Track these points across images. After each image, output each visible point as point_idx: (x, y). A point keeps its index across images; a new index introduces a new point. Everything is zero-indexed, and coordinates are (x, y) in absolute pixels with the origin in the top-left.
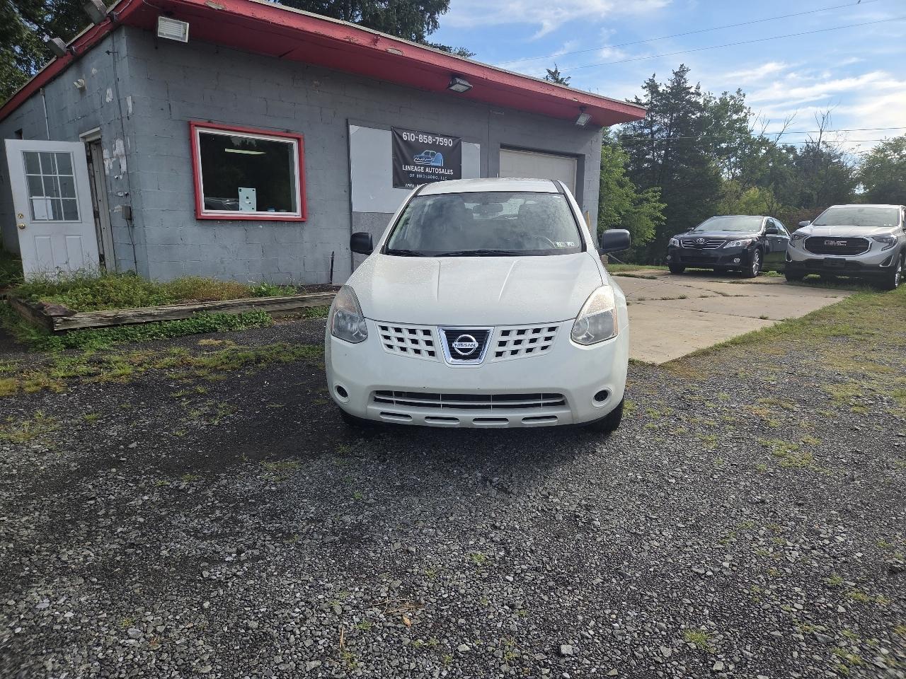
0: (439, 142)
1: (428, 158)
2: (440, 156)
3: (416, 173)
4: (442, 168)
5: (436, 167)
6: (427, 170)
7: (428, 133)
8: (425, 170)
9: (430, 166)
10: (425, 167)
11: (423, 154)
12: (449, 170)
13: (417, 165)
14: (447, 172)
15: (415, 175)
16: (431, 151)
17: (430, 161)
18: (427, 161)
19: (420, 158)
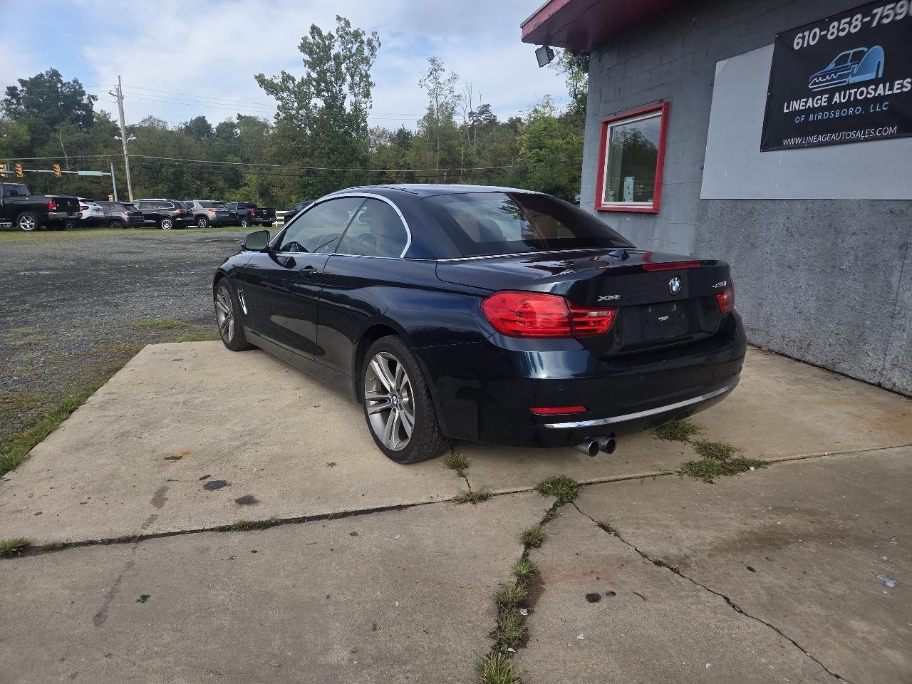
0: (881, 18)
1: (847, 68)
2: (877, 54)
3: (808, 113)
4: (876, 82)
6: (836, 99)
7: (851, 13)
8: (830, 99)
9: (846, 87)
10: (831, 93)
11: (832, 66)
12: (897, 82)
13: (814, 95)
14: (891, 88)
15: (807, 118)
16: (852, 51)
17: (846, 76)
18: (840, 77)
19: (824, 77)
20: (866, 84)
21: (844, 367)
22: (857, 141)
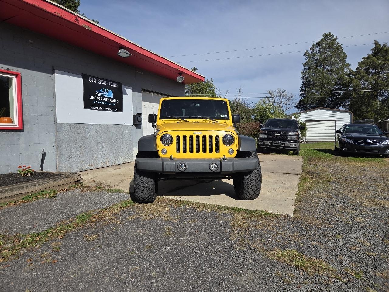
0: (110, 84)
2: (111, 92)
3: (97, 100)
4: (112, 98)
5: (109, 98)
7: (104, 80)
8: (103, 99)
9: (107, 98)
10: (103, 97)
11: (101, 91)
12: (116, 100)
13: (98, 97)
14: (115, 101)
15: (97, 102)
16: (106, 89)
17: (106, 95)
18: (104, 94)
19: (100, 93)
20: (110, 98)
21: (117, 163)
22: (110, 111)
